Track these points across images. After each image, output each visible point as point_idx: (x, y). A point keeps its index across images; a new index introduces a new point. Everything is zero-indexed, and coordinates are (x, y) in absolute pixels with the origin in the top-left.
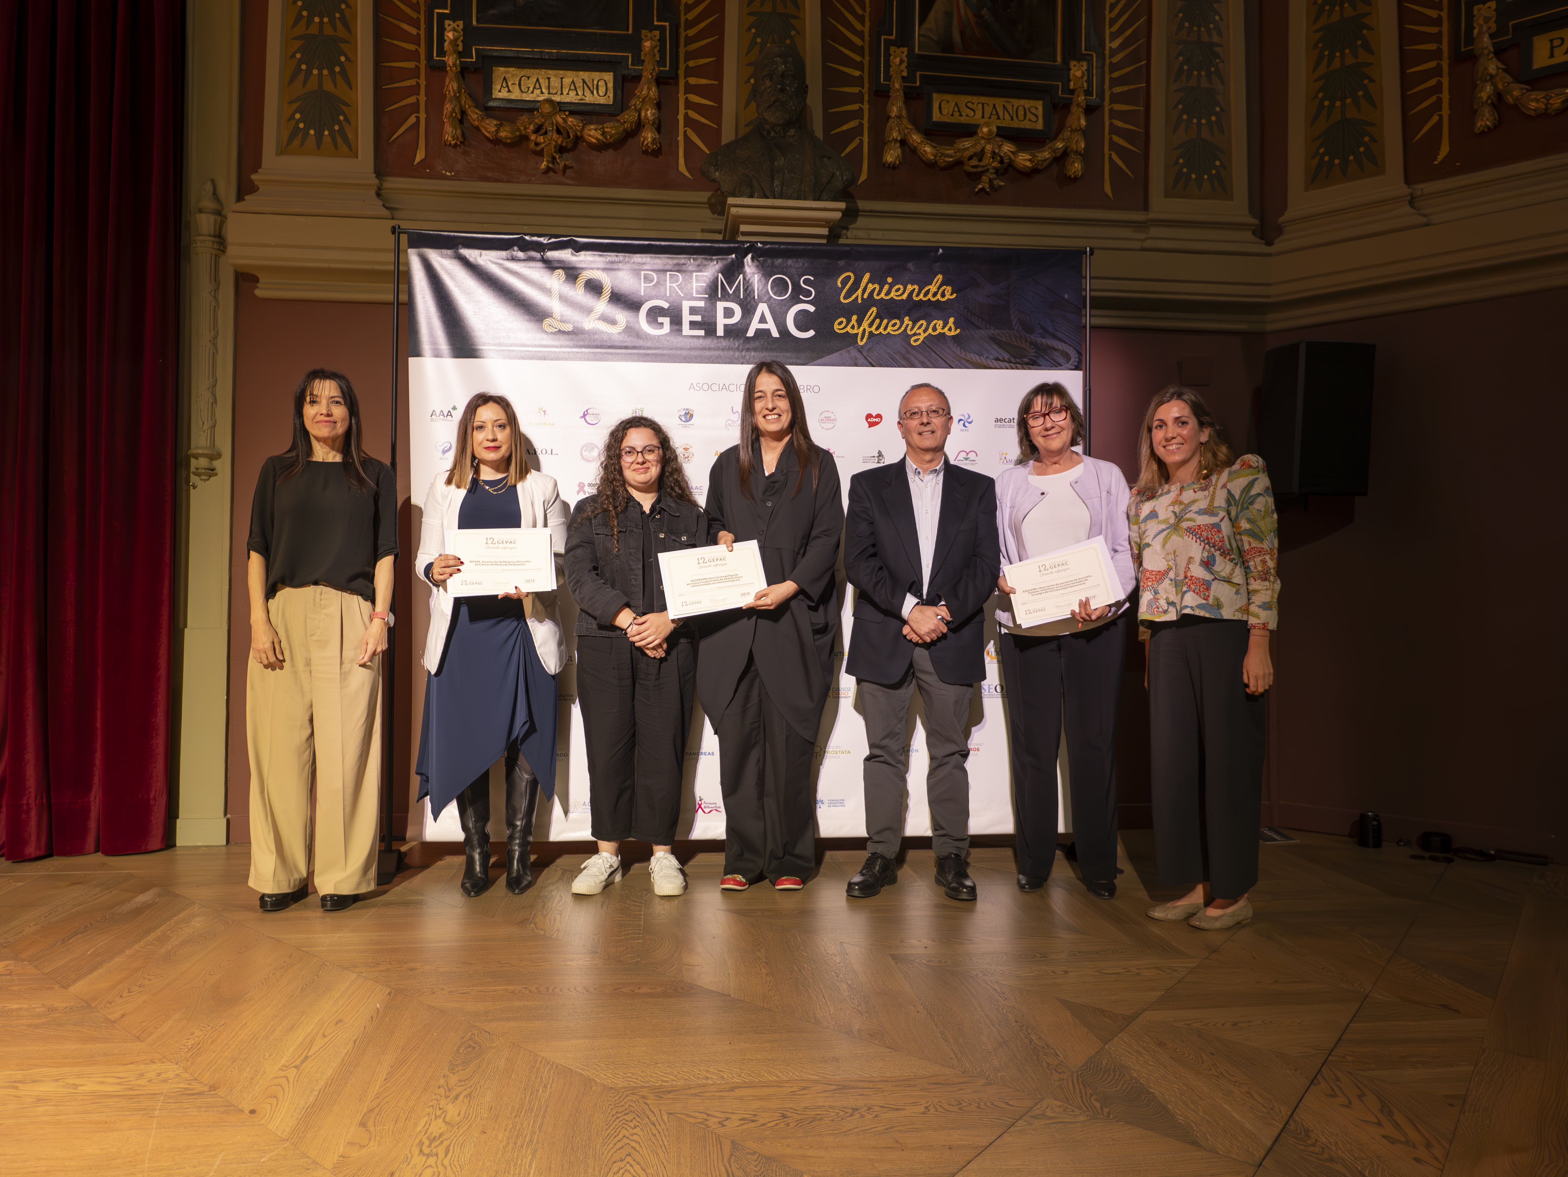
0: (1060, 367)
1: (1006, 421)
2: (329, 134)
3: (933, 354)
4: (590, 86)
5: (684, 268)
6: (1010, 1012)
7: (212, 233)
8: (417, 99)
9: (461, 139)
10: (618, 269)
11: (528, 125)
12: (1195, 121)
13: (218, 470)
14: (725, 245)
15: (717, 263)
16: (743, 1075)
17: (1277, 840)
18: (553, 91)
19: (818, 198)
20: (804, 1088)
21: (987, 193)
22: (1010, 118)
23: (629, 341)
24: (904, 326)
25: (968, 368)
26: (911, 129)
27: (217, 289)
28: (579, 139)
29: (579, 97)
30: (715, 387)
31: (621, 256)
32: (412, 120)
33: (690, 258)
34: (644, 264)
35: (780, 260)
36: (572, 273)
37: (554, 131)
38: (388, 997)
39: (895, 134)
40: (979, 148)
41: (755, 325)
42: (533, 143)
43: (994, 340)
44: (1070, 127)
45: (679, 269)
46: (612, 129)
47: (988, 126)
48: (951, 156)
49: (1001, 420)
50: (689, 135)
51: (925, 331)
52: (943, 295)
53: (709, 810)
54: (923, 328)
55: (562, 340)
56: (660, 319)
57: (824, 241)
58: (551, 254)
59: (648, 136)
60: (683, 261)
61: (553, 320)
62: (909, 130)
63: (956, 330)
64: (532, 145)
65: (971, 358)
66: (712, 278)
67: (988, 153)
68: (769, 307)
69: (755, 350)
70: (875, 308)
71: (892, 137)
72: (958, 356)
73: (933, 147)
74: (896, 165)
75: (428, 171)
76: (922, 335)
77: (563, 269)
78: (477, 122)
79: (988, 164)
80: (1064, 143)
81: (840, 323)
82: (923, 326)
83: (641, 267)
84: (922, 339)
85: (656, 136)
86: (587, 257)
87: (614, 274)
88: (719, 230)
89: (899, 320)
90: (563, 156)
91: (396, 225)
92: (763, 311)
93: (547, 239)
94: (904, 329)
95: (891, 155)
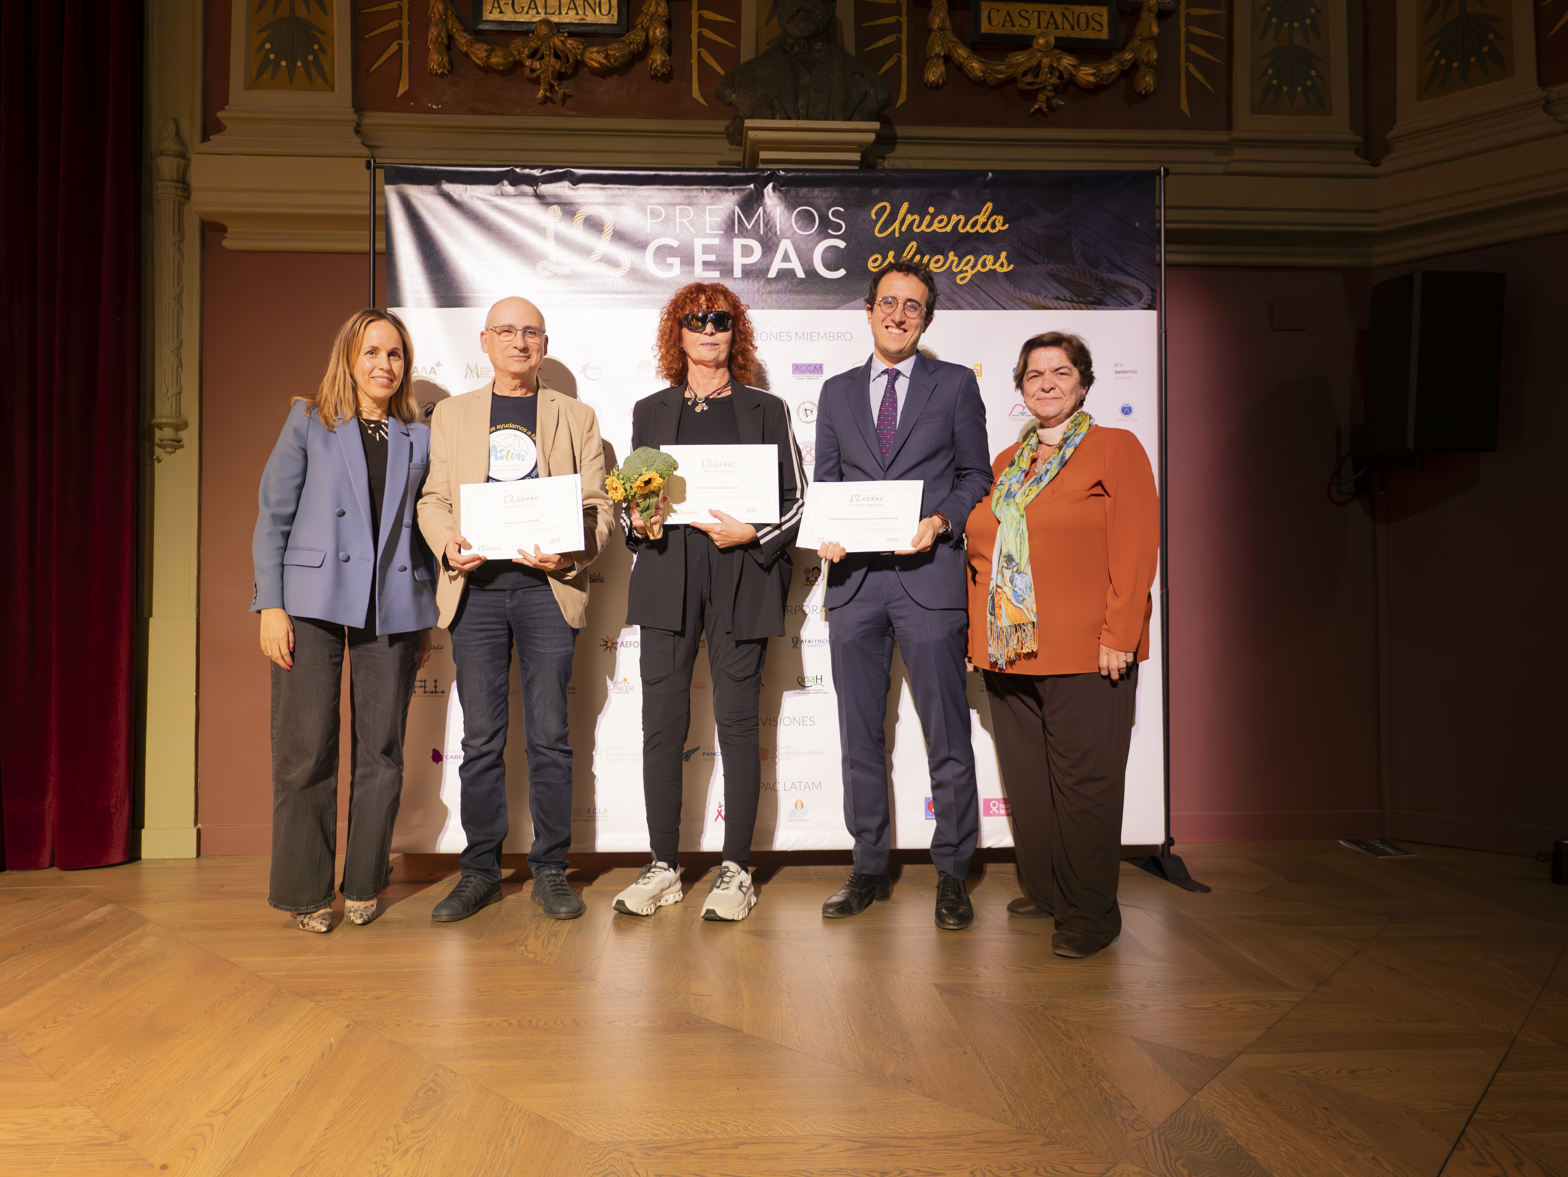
0: (1130, 307)
2: (303, 65)
3: (983, 294)
4: (592, 4)
6: (1076, 1054)
7: (175, 177)
8: (400, 24)
9: (449, 68)
10: (621, 204)
11: (520, 49)
12: (1286, 25)
13: (185, 442)
14: (742, 174)
15: (733, 194)
16: (750, 1128)
17: (1391, 854)
18: (549, 11)
20: (823, 1146)
21: (1044, 114)
22: (1070, 28)
23: (634, 285)
24: (949, 262)
25: (1023, 309)
26: (956, 43)
27: (181, 241)
28: (579, 64)
29: (579, 17)
31: (623, 189)
32: (394, 47)
33: (703, 189)
34: (650, 197)
35: (806, 190)
36: (569, 209)
37: (552, 56)
38: (346, 1030)
39: (937, 49)
40: (1034, 62)
41: (777, 265)
42: (528, 69)
43: (1055, 277)
44: (1141, 35)
45: (690, 202)
46: (617, 51)
47: (1044, 37)
48: (1001, 73)
50: (704, 57)
51: (973, 268)
52: (993, 226)
54: (971, 264)
55: (559, 285)
56: (670, 260)
57: (857, 168)
58: (544, 188)
59: (658, 58)
61: (548, 262)
62: (954, 44)
63: (1009, 265)
64: (527, 72)
65: (1027, 298)
66: (728, 212)
67: (1045, 67)
68: (793, 244)
69: (778, 292)
70: (915, 242)
71: (934, 53)
72: (1012, 295)
73: (982, 62)
74: (939, 85)
75: (412, 104)
76: (969, 272)
77: (559, 204)
78: (465, 48)
79: (1045, 80)
80: (1133, 54)
81: (875, 260)
82: (971, 262)
83: (646, 201)
84: (970, 277)
85: (666, 58)
86: (586, 190)
87: (617, 210)
88: (738, 164)
89: (943, 256)
90: (563, 84)
91: (371, 159)
92: (786, 249)
93: (540, 171)
94: (948, 265)
95: (934, 73)
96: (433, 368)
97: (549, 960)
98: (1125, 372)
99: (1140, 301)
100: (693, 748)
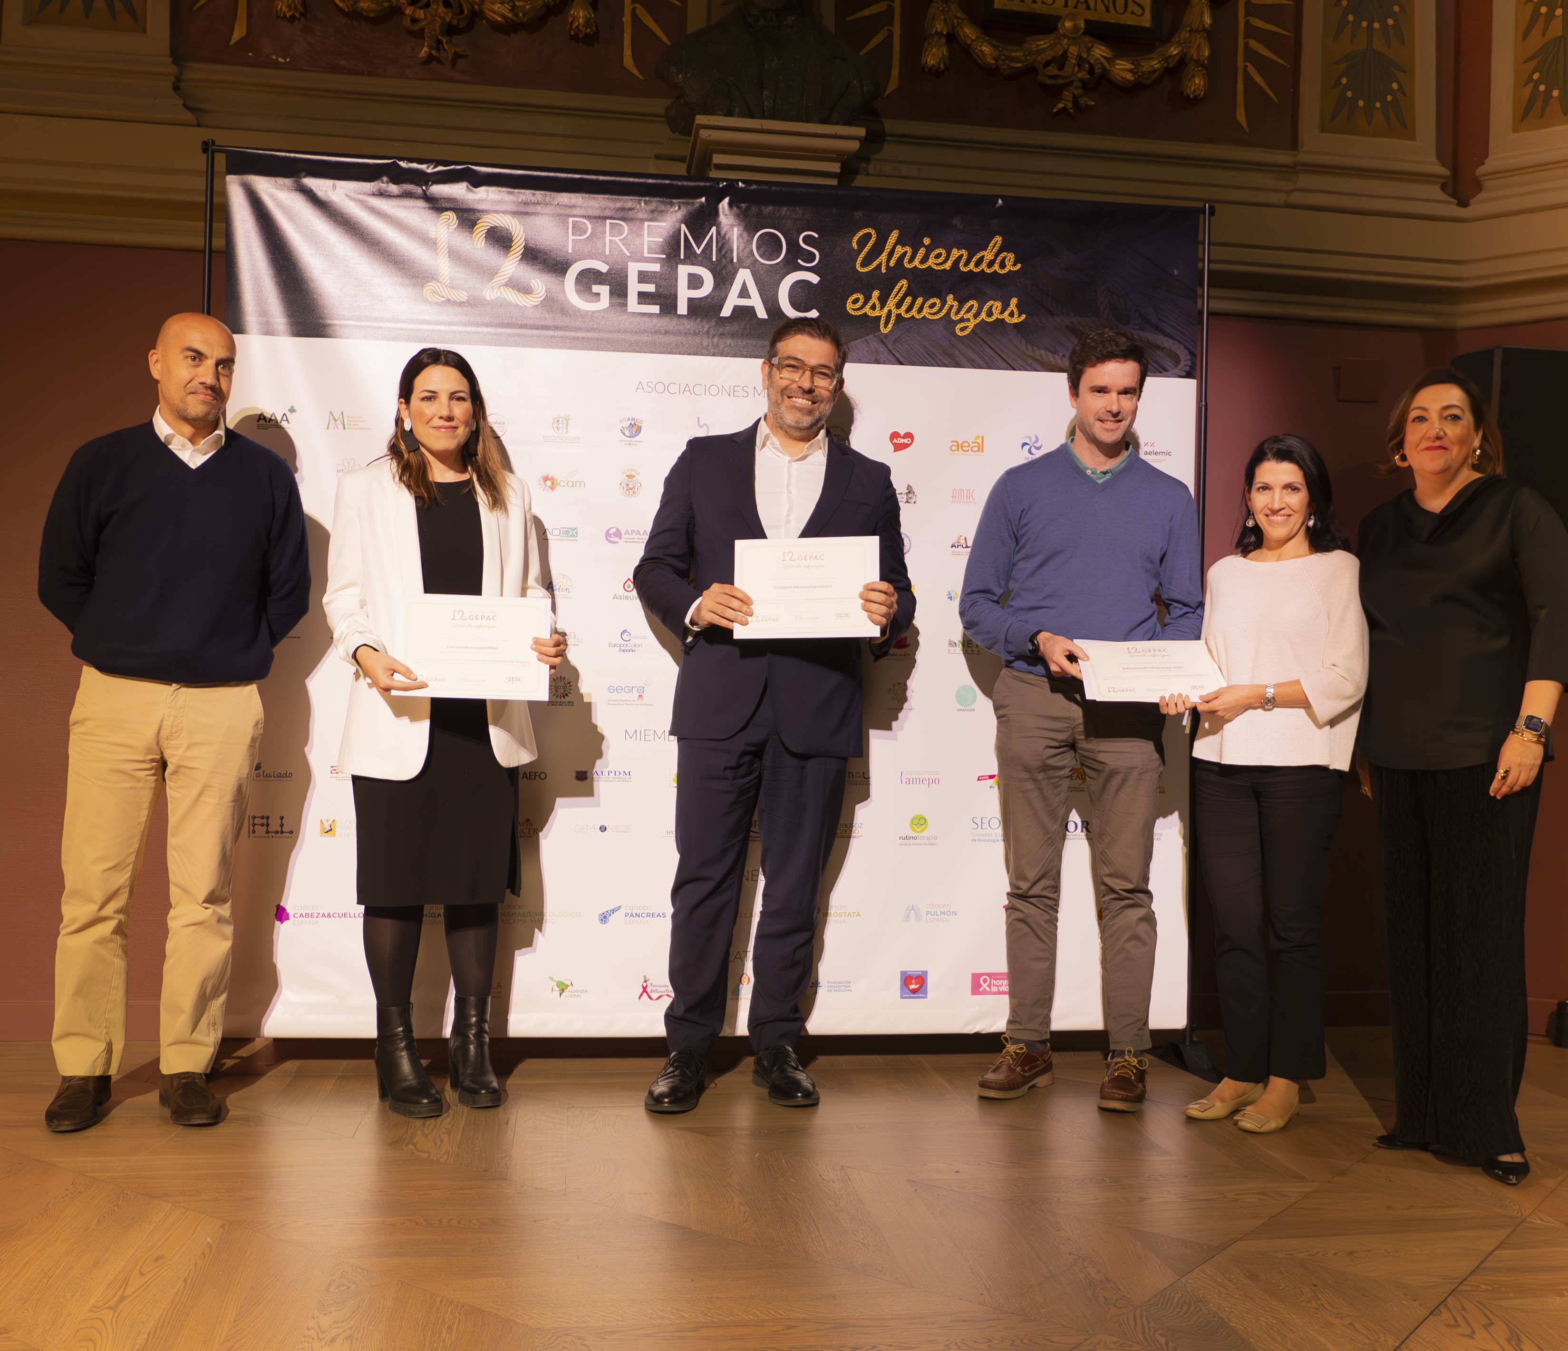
3: (988, 350)
5: (631, 214)
9: (301, 10)
10: (534, 214)
12: (1365, 24)
14: (689, 183)
15: (680, 208)
21: (1070, 116)
22: (1104, 9)
23: (549, 317)
24: (946, 308)
26: (963, 20)
28: (476, 15)
30: (673, 389)
31: (539, 195)
33: (640, 200)
34: (573, 207)
35: (770, 208)
36: (467, 218)
37: (441, 3)
38: (221, 1230)
39: (939, 26)
40: (1059, 50)
41: (732, 300)
42: (409, 19)
44: (1189, 25)
45: (624, 215)
46: (526, 3)
47: (1071, 20)
48: (1018, 60)
50: (641, 17)
51: (976, 316)
52: (1003, 265)
53: (659, 995)
54: (974, 311)
55: (452, 314)
56: (596, 288)
57: (834, 182)
58: (439, 190)
59: (581, 14)
60: (629, 205)
61: (439, 284)
62: (960, 21)
63: (1020, 316)
64: (407, 23)
65: (1041, 356)
66: (672, 231)
67: (1072, 58)
68: (754, 274)
69: (733, 335)
70: (906, 281)
71: (935, 30)
72: (1023, 352)
73: (994, 46)
74: (940, 70)
75: (250, 54)
76: (972, 321)
77: (455, 210)
79: (1073, 74)
80: (1180, 48)
81: (856, 301)
82: (974, 309)
83: (568, 211)
84: (972, 327)
85: (590, 15)
86: (490, 194)
87: (529, 220)
88: (682, 160)
89: (940, 299)
90: (453, 39)
91: (209, 140)
92: (744, 281)
93: (432, 166)
94: (946, 311)
95: (933, 55)
96: (284, 414)
97: (447, 1160)
98: (1156, 453)
99: (1176, 367)
100: (612, 908)
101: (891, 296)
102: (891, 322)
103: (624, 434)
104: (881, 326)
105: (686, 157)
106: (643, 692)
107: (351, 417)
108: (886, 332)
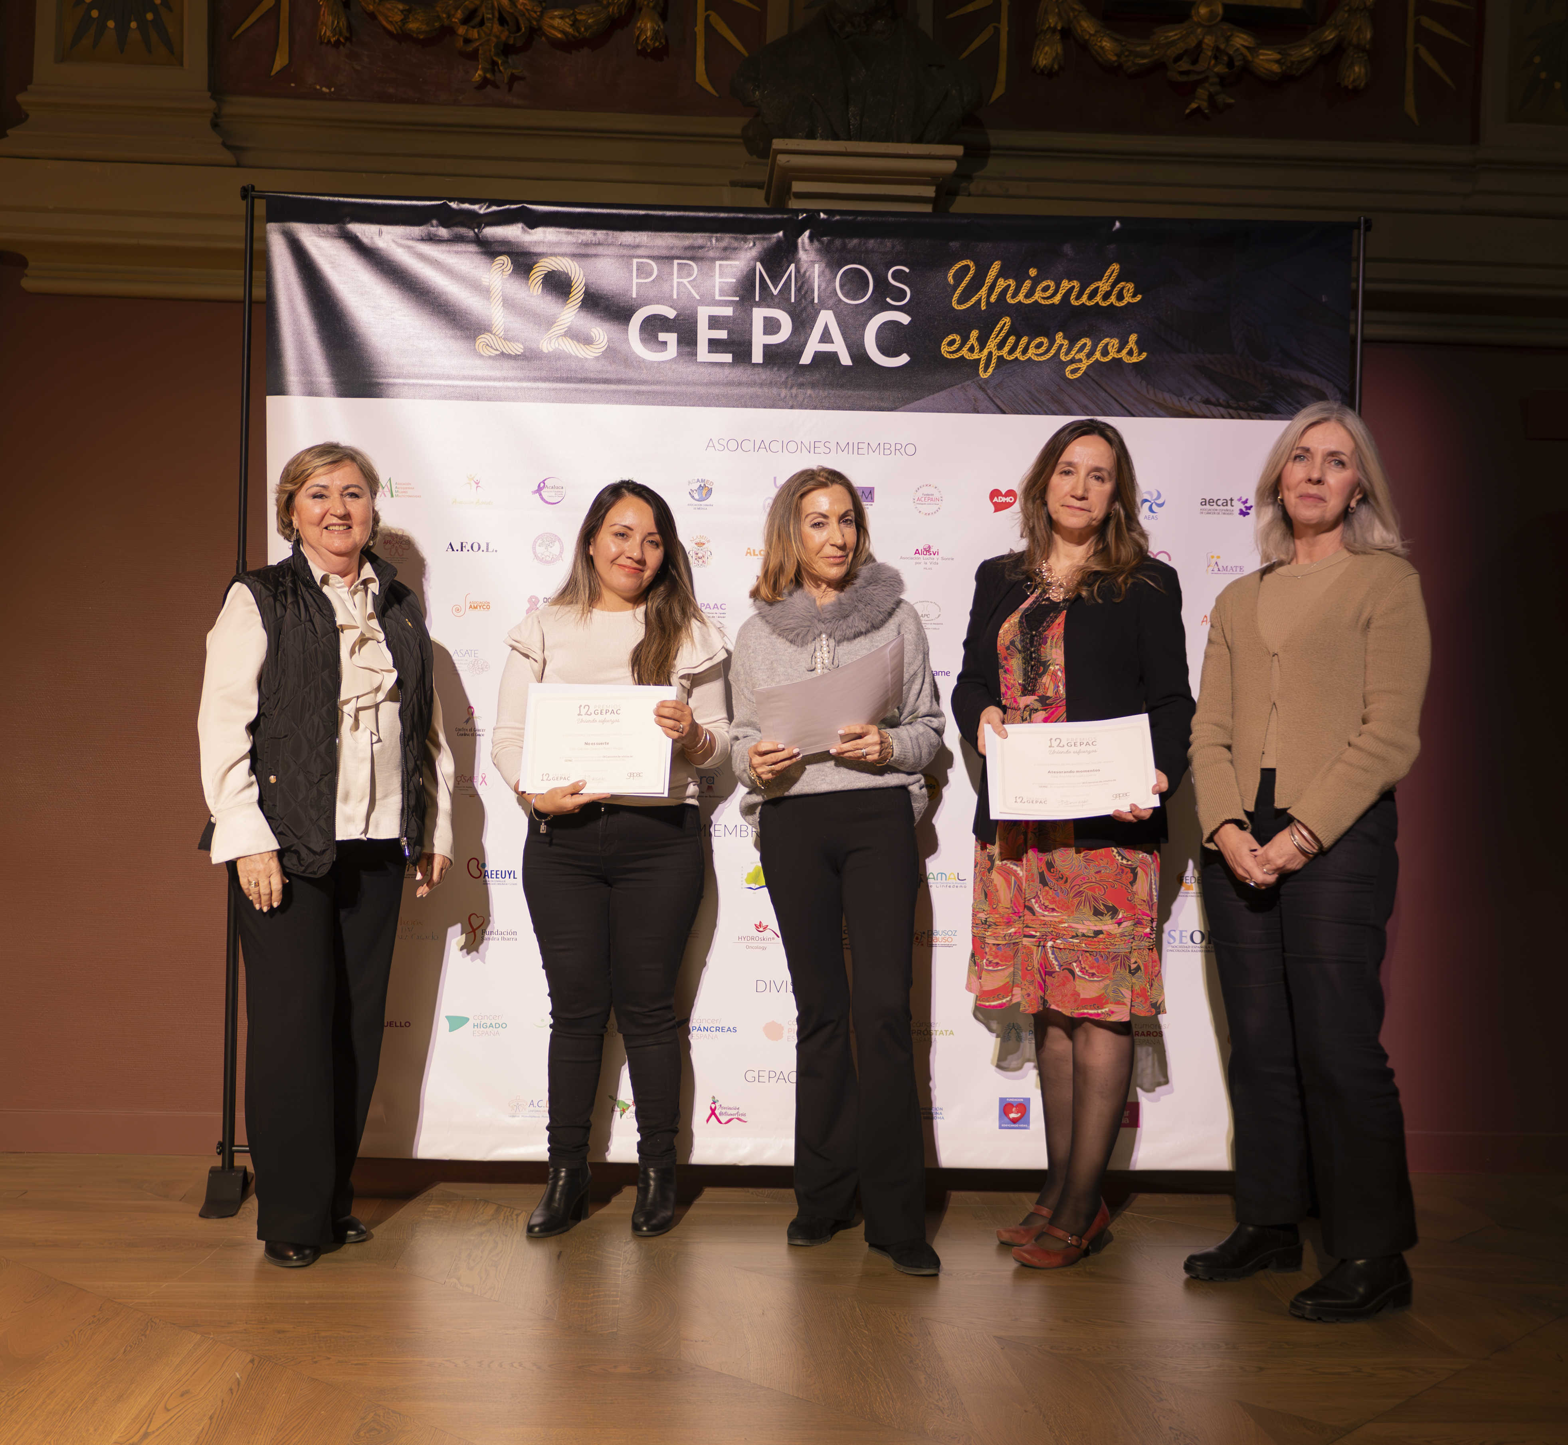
1: (1220, 503)
2: (138, 27)
3: (1103, 394)
5: (700, 253)
9: (347, 33)
10: (596, 256)
11: (454, 11)
14: (766, 214)
15: (754, 245)
19: (919, 140)
21: (1205, 116)
23: (612, 371)
24: (1055, 347)
26: (1080, 12)
28: (534, 32)
30: (747, 446)
31: (600, 234)
32: (269, 2)
33: (712, 237)
34: (638, 246)
35: (855, 241)
36: (523, 262)
37: (496, 20)
38: (251, 1365)
39: (1052, 21)
40: (1192, 42)
41: (813, 346)
42: (462, 39)
43: (1205, 371)
45: (694, 255)
46: (589, 16)
47: (1208, 5)
48: (1145, 56)
49: (1211, 502)
50: (715, 25)
51: (1089, 355)
52: (1120, 297)
54: (1086, 351)
55: (507, 369)
56: (662, 336)
57: (928, 208)
58: (493, 232)
59: (647, 26)
60: (699, 242)
61: (492, 336)
62: (1077, 13)
63: (1140, 354)
64: (460, 43)
65: (1164, 399)
66: (746, 269)
67: (1208, 49)
68: (837, 316)
69: (813, 385)
70: (1008, 318)
71: (1047, 26)
72: (1144, 396)
73: (1116, 40)
74: (1054, 71)
75: (293, 85)
76: (1084, 362)
77: (509, 254)
78: (371, 7)
79: (1208, 68)
80: (1337, 32)
81: (951, 343)
82: (1087, 348)
83: (632, 252)
84: (1084, 368)
85: (659, 26)
86: (547, 235)
87: (590, 263)
88: (759, 186)
89: (1048, 338)
90: (510, 60)
91: (248, 186)
92: (826, 324)
93: (485, 207)
94: (1054, 352)
95: (1046, 54)
101: (992, 336)
102: (992, 366)
103: (693, 497)
104: (980, 370)
105: (764, 183)
106: (713, 783)
107: (399, 484)
108: (985, 377)
